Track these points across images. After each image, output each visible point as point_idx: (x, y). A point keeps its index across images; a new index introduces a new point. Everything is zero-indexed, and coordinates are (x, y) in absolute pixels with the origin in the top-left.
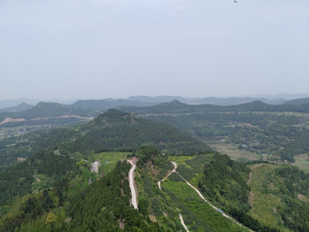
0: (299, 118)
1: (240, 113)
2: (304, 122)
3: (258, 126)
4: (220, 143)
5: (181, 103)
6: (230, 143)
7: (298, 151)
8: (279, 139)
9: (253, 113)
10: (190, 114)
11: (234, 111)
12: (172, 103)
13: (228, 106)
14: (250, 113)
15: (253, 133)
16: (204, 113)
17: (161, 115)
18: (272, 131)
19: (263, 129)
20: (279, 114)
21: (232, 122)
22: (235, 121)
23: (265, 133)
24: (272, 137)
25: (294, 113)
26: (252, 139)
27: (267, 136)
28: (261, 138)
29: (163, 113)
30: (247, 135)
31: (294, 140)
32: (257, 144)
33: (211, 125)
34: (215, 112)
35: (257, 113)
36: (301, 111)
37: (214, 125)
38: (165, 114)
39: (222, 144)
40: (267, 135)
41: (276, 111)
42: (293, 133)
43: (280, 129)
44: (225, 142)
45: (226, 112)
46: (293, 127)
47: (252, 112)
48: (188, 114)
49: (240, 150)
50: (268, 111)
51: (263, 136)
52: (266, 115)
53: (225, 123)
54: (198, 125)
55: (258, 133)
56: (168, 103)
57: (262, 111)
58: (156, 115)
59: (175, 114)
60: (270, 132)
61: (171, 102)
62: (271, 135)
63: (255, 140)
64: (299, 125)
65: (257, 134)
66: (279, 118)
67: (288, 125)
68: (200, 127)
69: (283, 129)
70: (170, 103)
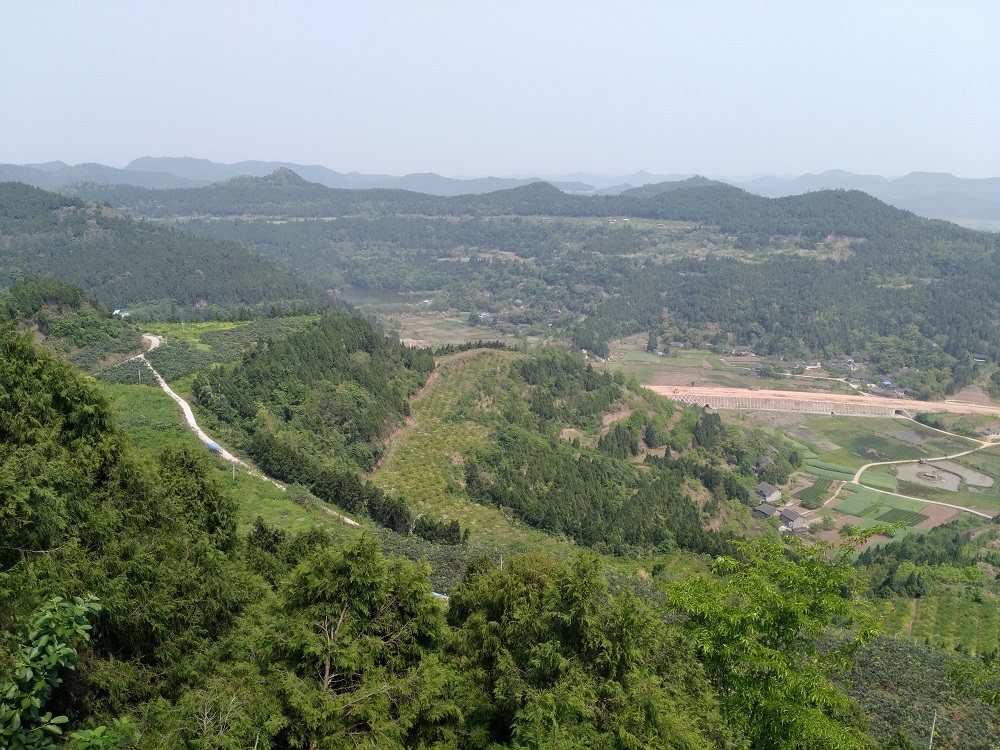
0: (643, 233)
1: (487, 219)
2: (655, 244)
3: (533, 258)
4: (418, 311)
5: (303, 183)
6: (446, 310)
7: (623, 325)
8: (580, 296)
9: (524, 219)
10: (334, 218)
11: (471, 212)
12: (272, 179)
13: (454, 198)
14: (516, 220)
15: (514, 278)
16: (379, 218)
17: (231, 218)
18: (567, 271)
19: (543, 267)
20: (593, 222)
21: (462, 247)
22: (472, 245)
23: (545, 279)
24: (563, 289)
25: (635, 219)
26: (509, 297)
27: (549, 287)
28: (534, 293)
29: (241, 214)
30: (497, 286)
31: (617, 295)
32: (521, 310)
33: (399, 256)
34: (414, 216)
35: (534, 220)
36: (652, 215)
37: (407, 255)
38: (244, 218)
39: (423, 313)
40: (550, 283)
41: (588, 215)
42: (619, 275)
43: (587, 264)
44: (432, 308)
45: (449, 217)
46: (621, 259)
47: (523, 217)
48: (328, 219)
49: (470, 329)
50: (566, 215)
51: (538, 285)
52: (559, 226)
53: (441, 251)
54: (358, 258)
55: (527, 277)
56: (257, 180)
57: (551, 214)
58: (213, 218)
59: (282, 219)
60: (559, 275)
61: (269, 177)
62: (562, 282)
63: (516, 298)
64: (639, 254)
65: (525, 280)
66: (590, 233)
67: (612, 253)
68: (364, 261)
69: (593, 266)
70: (265, 179)
